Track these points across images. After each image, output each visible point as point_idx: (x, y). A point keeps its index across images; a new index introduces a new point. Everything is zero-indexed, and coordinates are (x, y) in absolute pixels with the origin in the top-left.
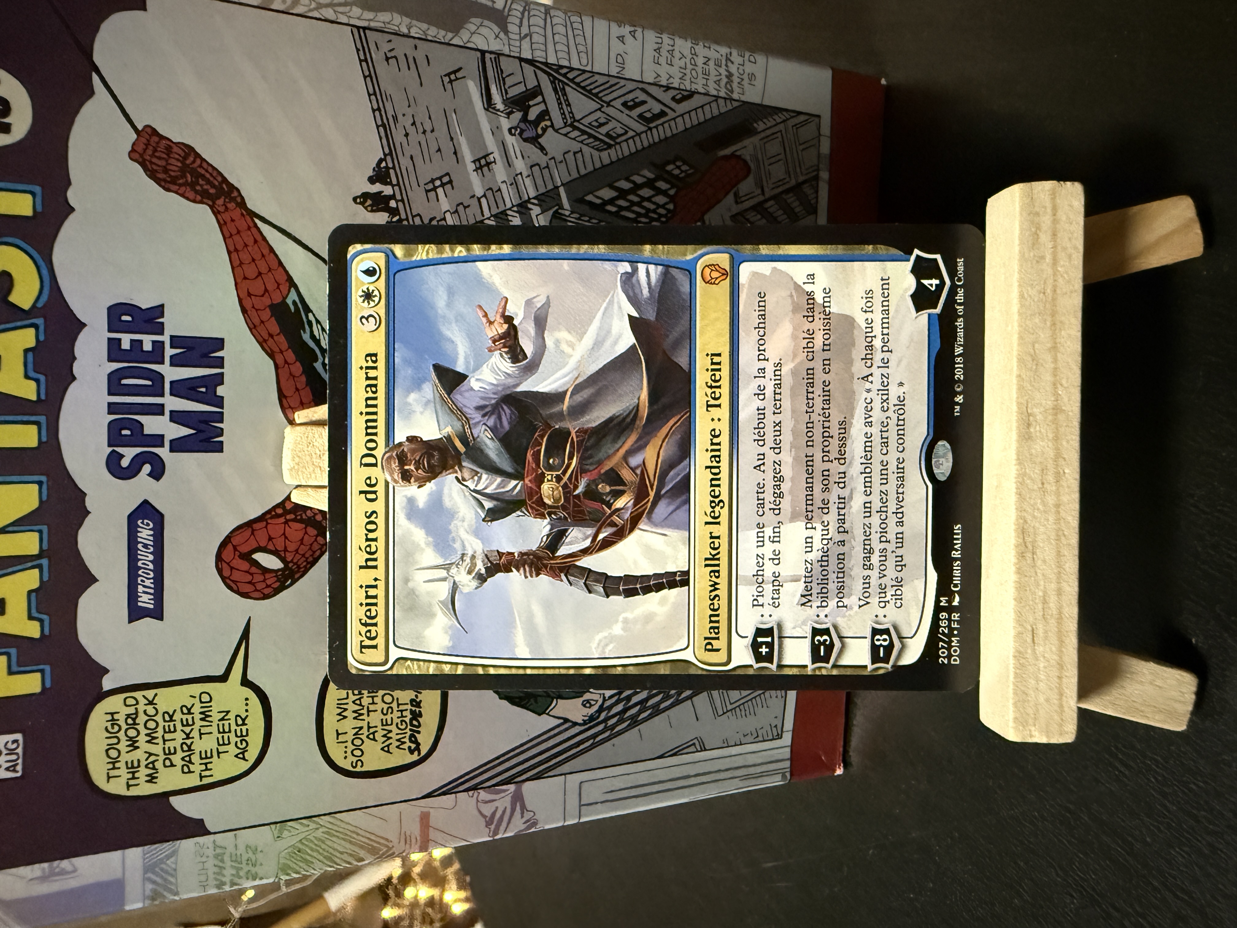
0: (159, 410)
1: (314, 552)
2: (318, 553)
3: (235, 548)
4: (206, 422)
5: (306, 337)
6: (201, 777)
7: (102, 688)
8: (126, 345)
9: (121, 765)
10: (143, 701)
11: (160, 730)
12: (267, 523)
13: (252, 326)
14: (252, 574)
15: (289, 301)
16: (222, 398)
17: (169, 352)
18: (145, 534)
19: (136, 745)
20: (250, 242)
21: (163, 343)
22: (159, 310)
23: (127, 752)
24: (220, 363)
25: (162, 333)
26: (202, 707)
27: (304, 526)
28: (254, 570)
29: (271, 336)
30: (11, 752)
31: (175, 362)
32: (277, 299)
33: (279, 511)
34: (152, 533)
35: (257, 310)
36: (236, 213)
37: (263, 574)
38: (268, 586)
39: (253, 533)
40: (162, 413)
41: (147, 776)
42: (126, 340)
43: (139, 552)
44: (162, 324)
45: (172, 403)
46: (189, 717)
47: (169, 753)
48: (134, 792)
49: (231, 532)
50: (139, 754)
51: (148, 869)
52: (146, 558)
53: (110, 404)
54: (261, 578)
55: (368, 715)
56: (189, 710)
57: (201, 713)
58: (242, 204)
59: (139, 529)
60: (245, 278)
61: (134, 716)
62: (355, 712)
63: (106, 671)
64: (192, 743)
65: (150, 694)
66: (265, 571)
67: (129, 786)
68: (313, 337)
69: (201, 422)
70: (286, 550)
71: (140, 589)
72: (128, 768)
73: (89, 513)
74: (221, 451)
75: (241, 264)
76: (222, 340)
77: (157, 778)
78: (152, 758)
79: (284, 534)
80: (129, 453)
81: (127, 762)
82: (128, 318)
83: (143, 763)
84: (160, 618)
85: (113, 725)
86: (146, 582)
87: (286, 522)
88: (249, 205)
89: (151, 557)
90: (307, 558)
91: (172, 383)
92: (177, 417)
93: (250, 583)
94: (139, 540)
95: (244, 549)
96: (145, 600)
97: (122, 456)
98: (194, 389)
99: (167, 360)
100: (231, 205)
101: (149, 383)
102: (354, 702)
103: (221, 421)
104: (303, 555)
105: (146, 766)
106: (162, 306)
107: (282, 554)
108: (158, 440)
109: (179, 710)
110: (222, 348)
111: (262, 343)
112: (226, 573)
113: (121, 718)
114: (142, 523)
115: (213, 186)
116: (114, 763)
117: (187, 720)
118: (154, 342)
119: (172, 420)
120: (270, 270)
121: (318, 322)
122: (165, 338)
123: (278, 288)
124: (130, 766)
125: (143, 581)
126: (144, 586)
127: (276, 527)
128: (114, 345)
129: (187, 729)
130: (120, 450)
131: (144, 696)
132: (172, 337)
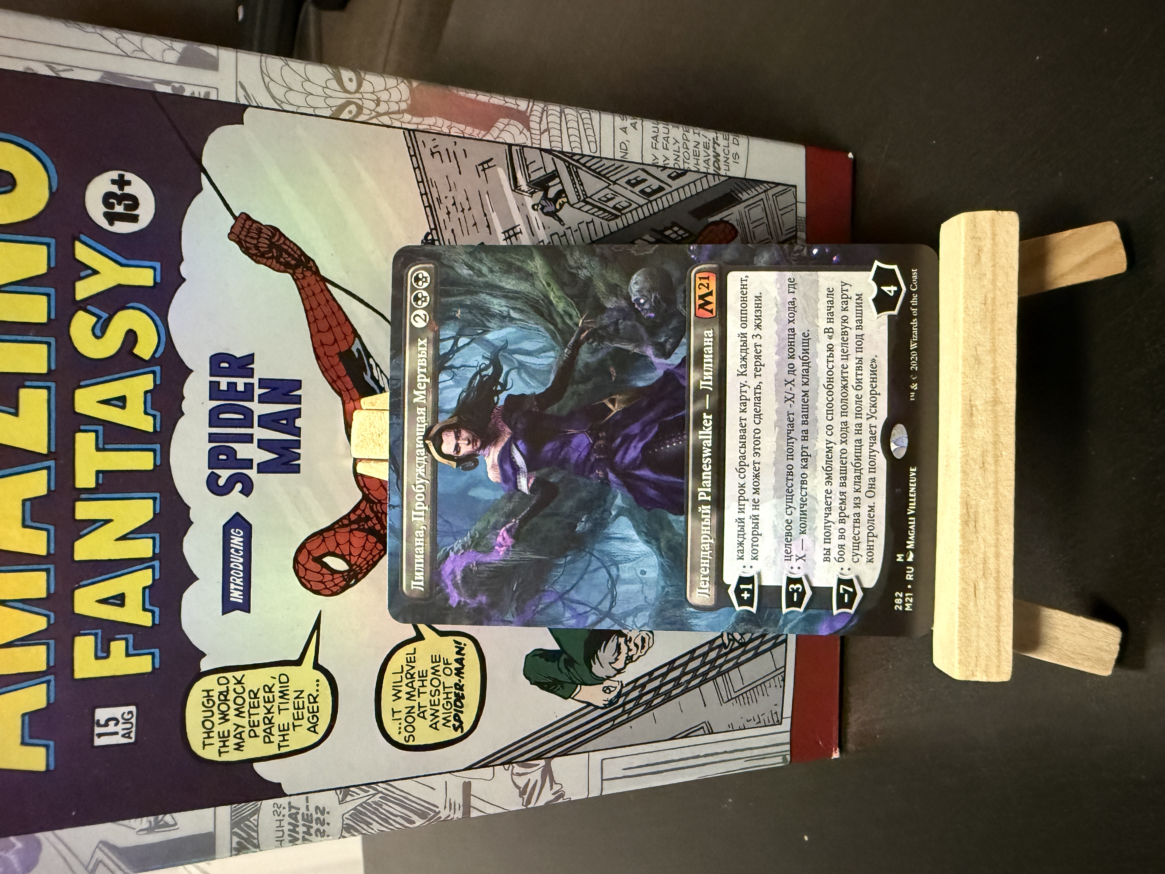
0: (248, 439)
1: (374, 556)
2: (377, 557)
3: (309, 553)
4: (287, 449)
5: (368, 378)
6: (280, 747)
7: (200, 669)
8: (224, 387)
9: (214, 734)
10: (233, 681)
11: (247, 705)
12: (336, 532)
13: (324, 370)
14: (323, 575)
15: (354, 349)
16: (300, 428)
17: (258, 391)
18: (237, 541)
19: (227, 718)
20: (323, 302)
21: (253, 384)
22: (250, 358)
23: (219, 724)
24: (298, 400)
25: (252, 376)
26: (280, 687)
27: (365, 534)
28: (324, 571)
29: (339, 377)
30: (127, 721)
31: (263, 400)
32: (344, 348)
33: (346, 522)
34: (242, 539)
35: (328, 356)
36: (312, 279)
37: (332, 575)
38: (336, 585)
39: (323, 540)
40: (251, 442)
41: (235, 744)
42: (224, 383)
43: (232, 556)
44: (253, 369)
45: (260, 433)
46: (271, 695)
47: (253, 726)
48: (225, 758)
49: (307, 539)
50: (229, 726)
51: (235, 824)
52: (237, 561)
53: (210, 434)
54: (331, 577)
55: (419, 697)
56: (270, 689)
57: (280, 692)
58: (317, 272)
59: (232, 537)
60: (319, 331)
61: (225, 693)
62: (408, 693)
63: (203, 655)
64: (273, 717)
65: (238, 674)
66: (333, 572)
67: (220, 753)
68: (373, 377)
69: (283, 448)
70: (350, 554)
71: (232, 586)
72: (220, 737)
73: (192, 523)
74: (298, 472)
75: (316, 319)
76: (300, 381)
77: (243, 746)
78: (240, 730)
79: (349, 541)
80: (224, 474)
81: (219, 732)
82: (226, 365)
83: (232, 734)
84: (248, 611)
85: (208, 700)
86: (237, 580)
87: (351, 531)
88: (322, 273)
89: (241, 560)
90: (368, 562)
91: (259, 417)
92: (263, 444)
93: (321, 582)
94: (232, 545)
95: (316, 554)
96: (236, 596)
97: (219, 477)
98: (277, 421)
99: (256, 398)
100: (308, 274)
101: (242, 417)
102: (407, 685)
103: (299, 448)
104: (365, 559)
105: (235, 736)
106: (252, 355)
107: (348, 558)
108: (248, 463)
109: (262, 690)
110: (300, 388)
111: (332, 383)
112: (302, 574)
113: (215, 694)
114: (235, 532)
115: (294, 258)
116: (209, 732)
117: (268, 697)
118: (246, 384)
119: (259, 447)
120: (339, 324)
121: (377, 365)
122: (255, 381)
123: (345, 338)
124: (221, 735)
125: (234, 580)
126: (235, 584)
127: (342, 536)
128: (214, 386)
129: (269, 706)
130: (218, 472)
131: (233, 677)
132: (260, 380)
